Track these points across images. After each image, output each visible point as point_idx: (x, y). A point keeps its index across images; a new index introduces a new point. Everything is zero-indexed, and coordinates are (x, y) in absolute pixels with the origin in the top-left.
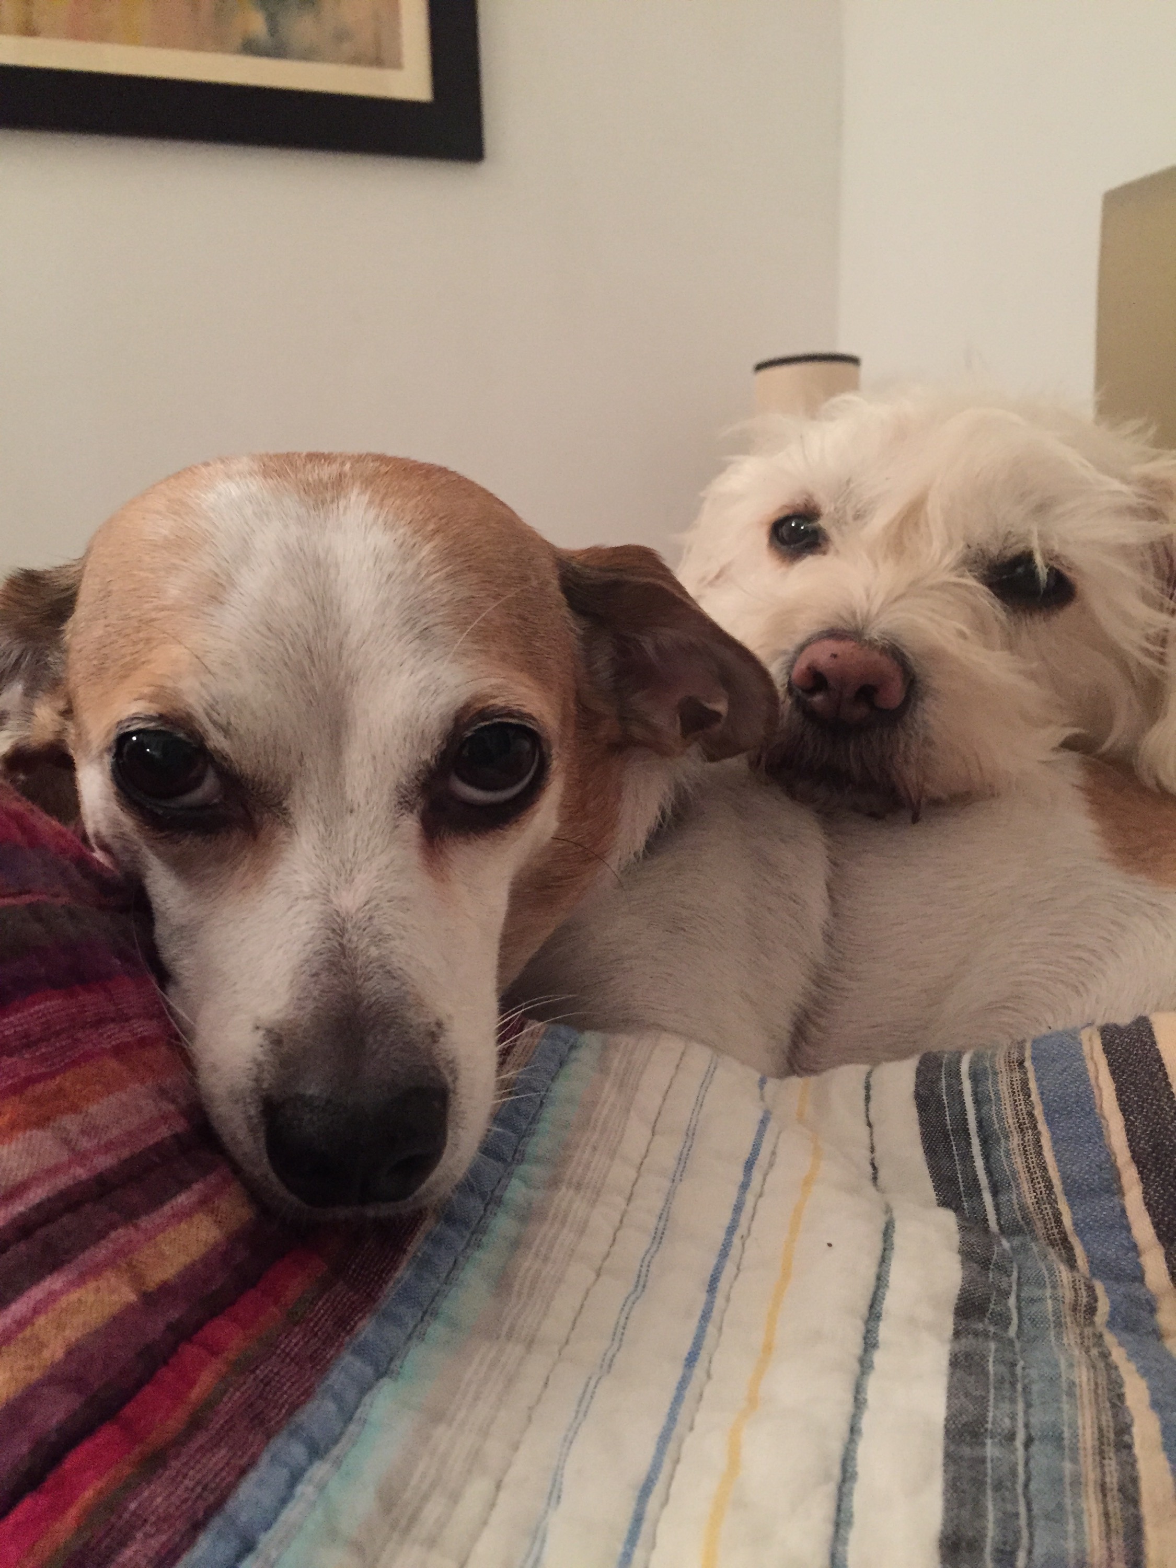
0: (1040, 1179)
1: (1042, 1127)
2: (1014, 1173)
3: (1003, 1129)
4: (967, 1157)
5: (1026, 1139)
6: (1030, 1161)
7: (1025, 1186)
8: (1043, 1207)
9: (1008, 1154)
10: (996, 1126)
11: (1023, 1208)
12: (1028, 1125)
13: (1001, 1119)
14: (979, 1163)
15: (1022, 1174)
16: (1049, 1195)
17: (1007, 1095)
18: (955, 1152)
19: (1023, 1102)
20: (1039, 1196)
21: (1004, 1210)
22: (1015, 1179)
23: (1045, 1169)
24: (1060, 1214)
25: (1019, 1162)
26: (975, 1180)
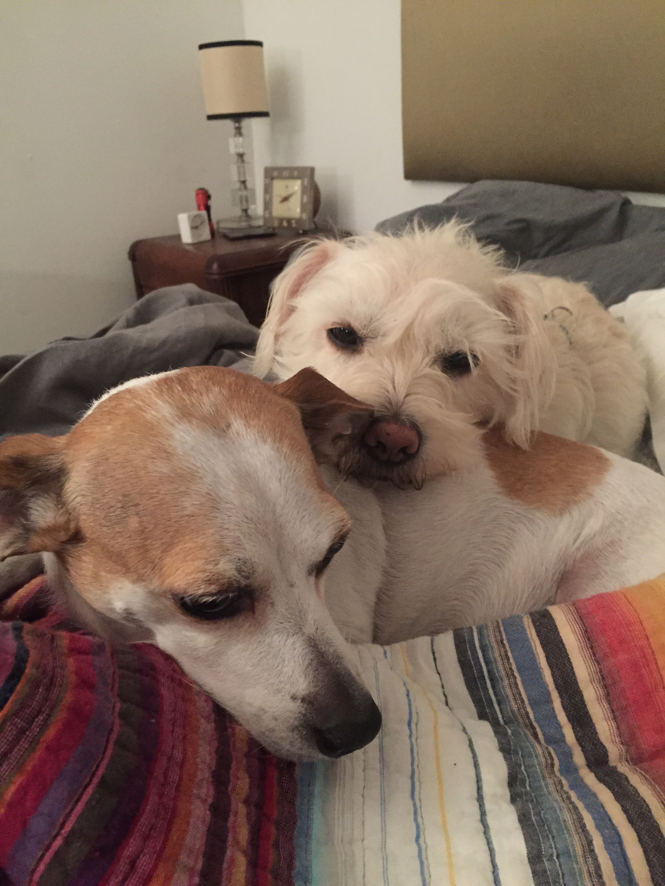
0: (519, 699)
1: (516, 674)
2: (507, 696)
3: (500, 676)
4: (486, 689)
5: (510, 681)
6: (513, 691)
7: (513, 703)
8: (521, 710)
9: (503, 688)
10: (497, 675)
11: (512, 711)
12: (510, 675)
13: (498, 672)
14: (491, 691)
15: (510, 696)
16: (523, 706)
17: (499, 659)
18: (480, 686)
19: (507, 663)
20: (519, 706)
21: (505, 713)
22: (508, 698)
23: (520, 695)
24: (528, 713)
25: (509, 692)
26: (491, 700)
